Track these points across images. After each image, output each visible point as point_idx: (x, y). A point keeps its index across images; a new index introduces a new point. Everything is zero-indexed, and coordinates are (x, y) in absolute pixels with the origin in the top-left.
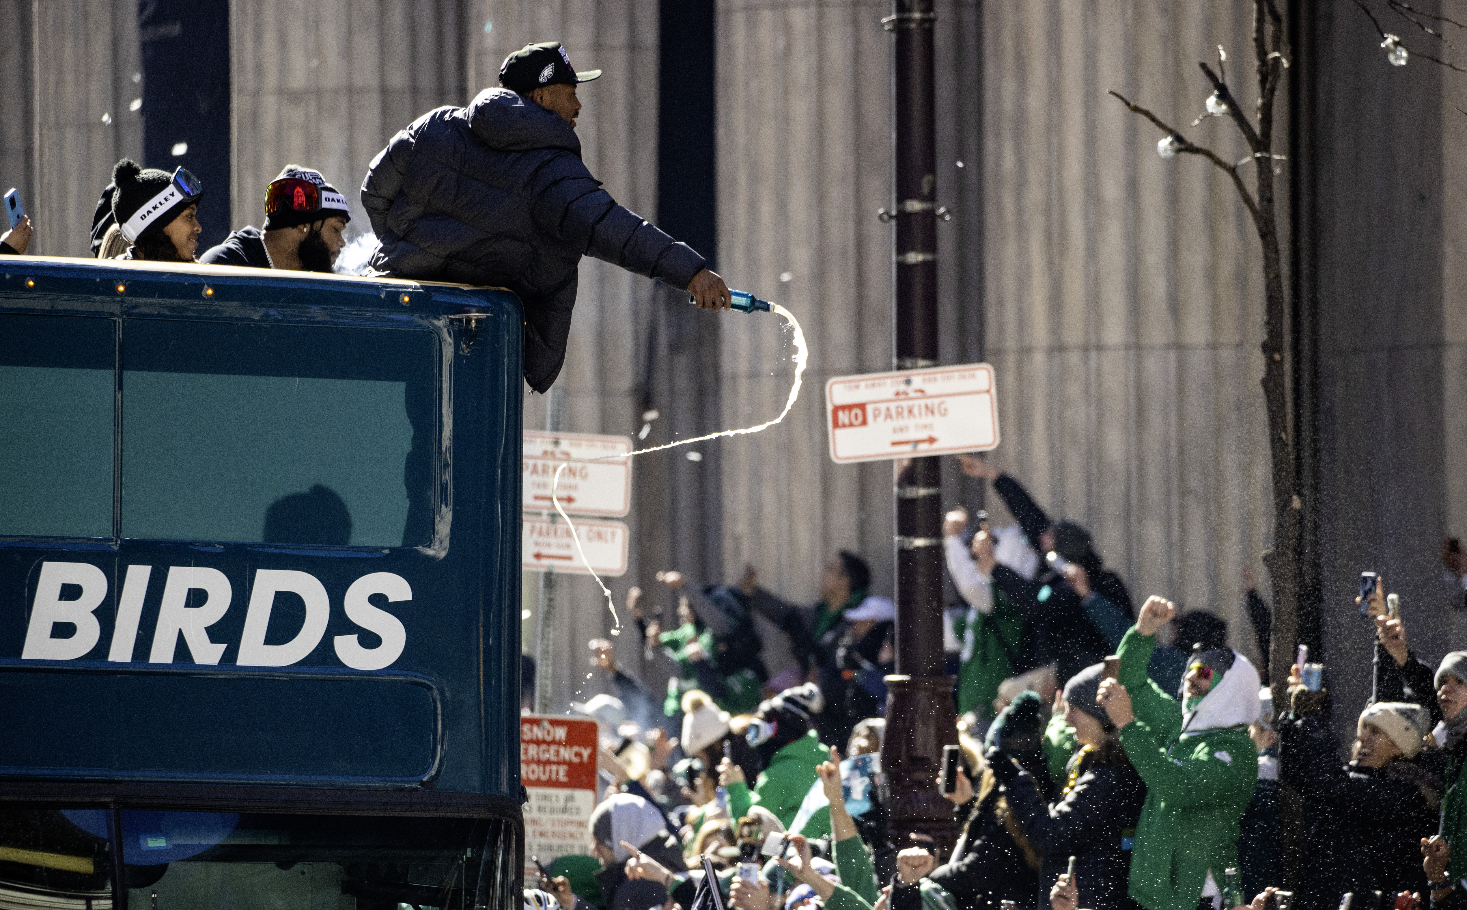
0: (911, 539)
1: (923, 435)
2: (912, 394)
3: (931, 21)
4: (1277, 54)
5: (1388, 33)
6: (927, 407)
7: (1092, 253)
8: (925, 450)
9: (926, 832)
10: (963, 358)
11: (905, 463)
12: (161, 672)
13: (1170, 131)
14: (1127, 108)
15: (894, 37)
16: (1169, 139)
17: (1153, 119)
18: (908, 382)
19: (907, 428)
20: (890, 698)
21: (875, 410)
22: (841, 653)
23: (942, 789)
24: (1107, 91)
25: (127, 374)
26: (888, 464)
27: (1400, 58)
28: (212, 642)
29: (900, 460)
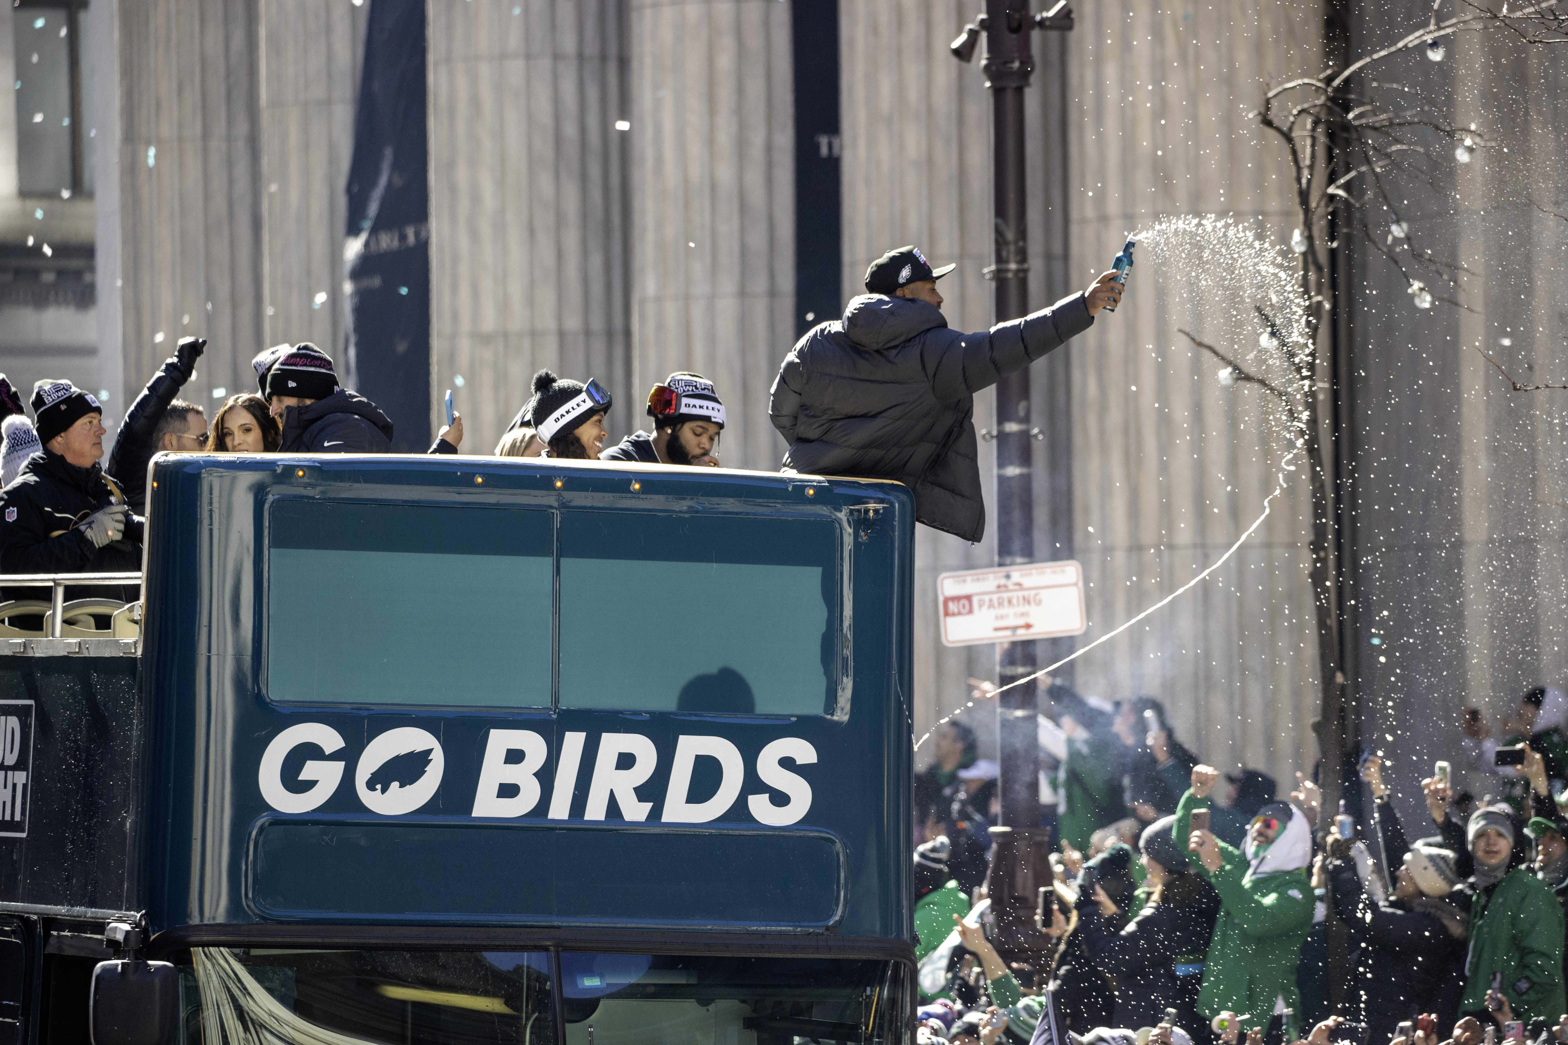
0: (1011, 711)
1: (1021, 621)
2: (1011, 587)
3: (1025, 271)
4: (1319, 298)
5: (1414, 279)
6: (1024, 598)
7: (1164, 468)
8: (1022, 635)
9: (1025, 961)
10: (1055, 556)
11: (1006, 646)
12: (595, 829)
13: (1230, 363)
14: (1192, 343)
15: (993, 285)
16: (1230, 369)
17: (1216, 353)
18: (1008, 577)
19: (1007, 616)
20: (994, 846)
21: (980, 600)
22: (956, 806)
23: (1039, 926)
24: (1175, 329)
25: (563, 560)
26: (993, 645)
27: (1425, 302)
28: (640, 801)
29: (1001, 643)
